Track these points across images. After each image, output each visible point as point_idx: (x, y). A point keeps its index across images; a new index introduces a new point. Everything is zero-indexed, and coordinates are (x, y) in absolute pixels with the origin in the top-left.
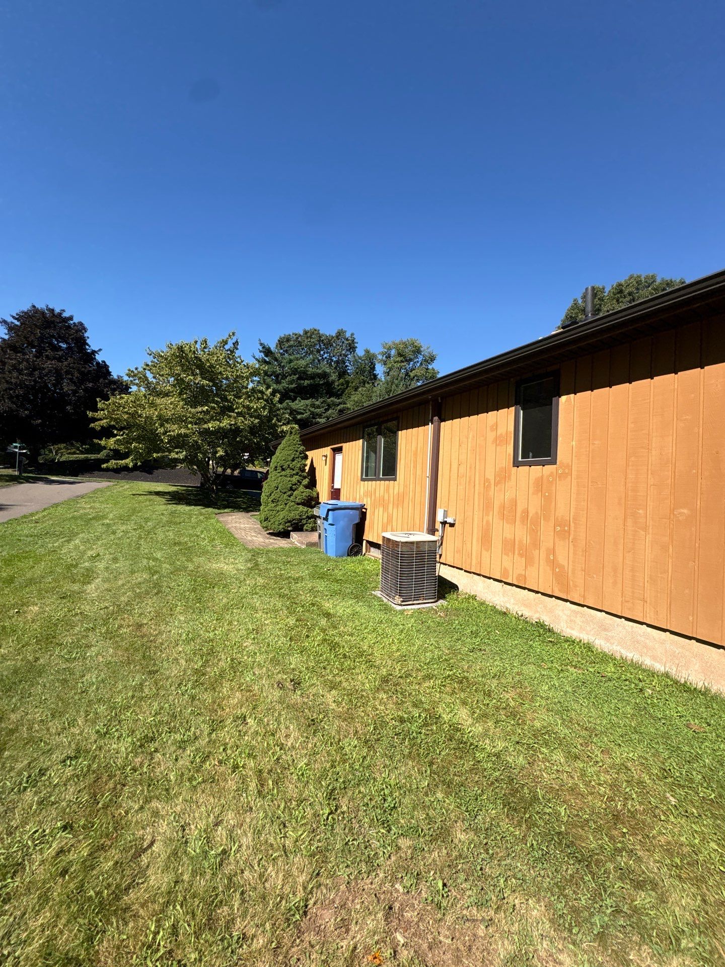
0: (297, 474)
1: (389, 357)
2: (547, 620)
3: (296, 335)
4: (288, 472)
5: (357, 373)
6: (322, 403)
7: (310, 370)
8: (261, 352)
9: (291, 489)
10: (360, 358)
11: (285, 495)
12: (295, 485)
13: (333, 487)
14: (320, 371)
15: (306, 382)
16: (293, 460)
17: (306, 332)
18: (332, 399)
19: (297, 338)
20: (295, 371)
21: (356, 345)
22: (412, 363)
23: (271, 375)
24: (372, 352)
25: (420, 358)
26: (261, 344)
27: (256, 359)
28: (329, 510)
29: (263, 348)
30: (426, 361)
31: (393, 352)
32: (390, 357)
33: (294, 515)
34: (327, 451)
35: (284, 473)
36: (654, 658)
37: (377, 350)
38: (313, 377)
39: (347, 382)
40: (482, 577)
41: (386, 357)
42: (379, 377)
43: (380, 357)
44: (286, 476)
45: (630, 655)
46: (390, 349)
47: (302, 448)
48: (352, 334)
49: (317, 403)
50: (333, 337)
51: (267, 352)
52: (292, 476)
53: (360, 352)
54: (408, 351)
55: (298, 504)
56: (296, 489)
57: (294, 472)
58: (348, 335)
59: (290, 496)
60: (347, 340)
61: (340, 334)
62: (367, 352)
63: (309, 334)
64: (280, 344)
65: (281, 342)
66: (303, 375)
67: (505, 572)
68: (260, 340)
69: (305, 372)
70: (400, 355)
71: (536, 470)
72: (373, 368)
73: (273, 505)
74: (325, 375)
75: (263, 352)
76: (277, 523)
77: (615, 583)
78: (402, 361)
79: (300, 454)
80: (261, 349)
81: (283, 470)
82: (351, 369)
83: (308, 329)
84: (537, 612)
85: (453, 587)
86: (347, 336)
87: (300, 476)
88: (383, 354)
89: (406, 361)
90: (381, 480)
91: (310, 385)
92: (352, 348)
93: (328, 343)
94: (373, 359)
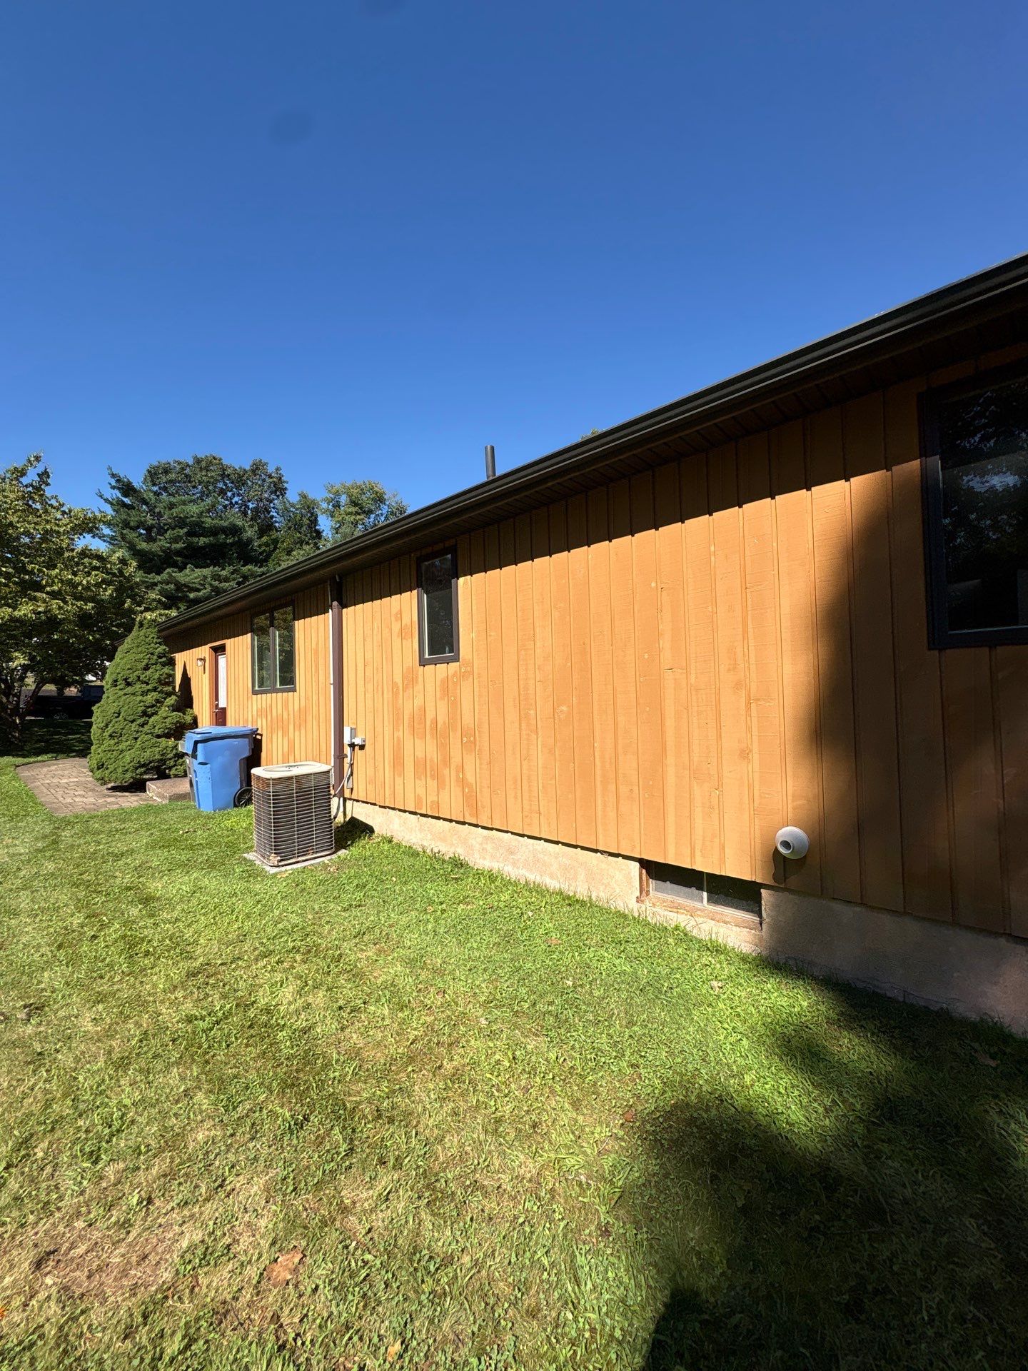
0: (155, 689)
1: (337, 505)
2: (461, 852)
3: (180, 463)
4: (138, 687)
5: (290, 528)
6: (232, 573)
7: (208, 521)
8: (113, 488)
9: (144, 714)
10: (292, 505)
11: (133, 725)
12: (153, 706)
13: (217, 705)
14: (225, 524)
15: (202, 541)
16: (146, 668)
17: (198, 461)
18: (249, 567)
19: (183, 469)
20: (181, 522)
21: (285, 485)
22: (372, 516)
23: (138, 527)
24: (311, 496)
25: (385, 509)
26: (113, 476)
27: (107, 501)
28: (196, 743)
29: (118, 481)
30: (393, 513)
31: (344, 499)
32: (339, 506)
33: (149, 755)
34: (205, 651)
35: (129, 689)
36: (552, 876)
37: (319, 495)
38: (214, 531)
39: (276, 542)
40: (397, 812)
41: (333, 506)
42: (324, 534)
43: (324, 505)
44: (133, 694)
45: (533, 877)
46: (337, 494)
47: (161, 649)
48: (278, 469)
49: (224, 573)
50: (245, 471)
51: (127, 489)
52: (144, 693)
53: (292, 496)
54: (365, 499)
55: (158, 737)
56: (153, 714)
57: (149, 687)
58: (271, 469)
59: (142, 725)
60: (270, 476)
61: (257, 468)
62: (304, 497)
63: (203, 464)
64: (151, 476)
65: (153, 475)
66: (196, 529)
67: (418, 800)
68: (110, 468)
69: (199, 524)
70: (354, 503)
71: (441, 667)
72: (314, 521)
73: (112, 742)
74: (234, 530)
75: (119, 488)
76: (120, 770)
77: (516, 798)
78: (357, 513)
79: (160, 657)
80: (113, 483)
81: (129, 684)
82: (279, 521)
83: (201, 455)
84: (452, 844)
85: (368, 830)
86: (270, 471)
87: (161, 692)
88: (328, 500)
89: (364, 512)
90: (277, 691)
91: (211, 545)
92: (279, 488)
93: (239, 480)
94: (313, 508)
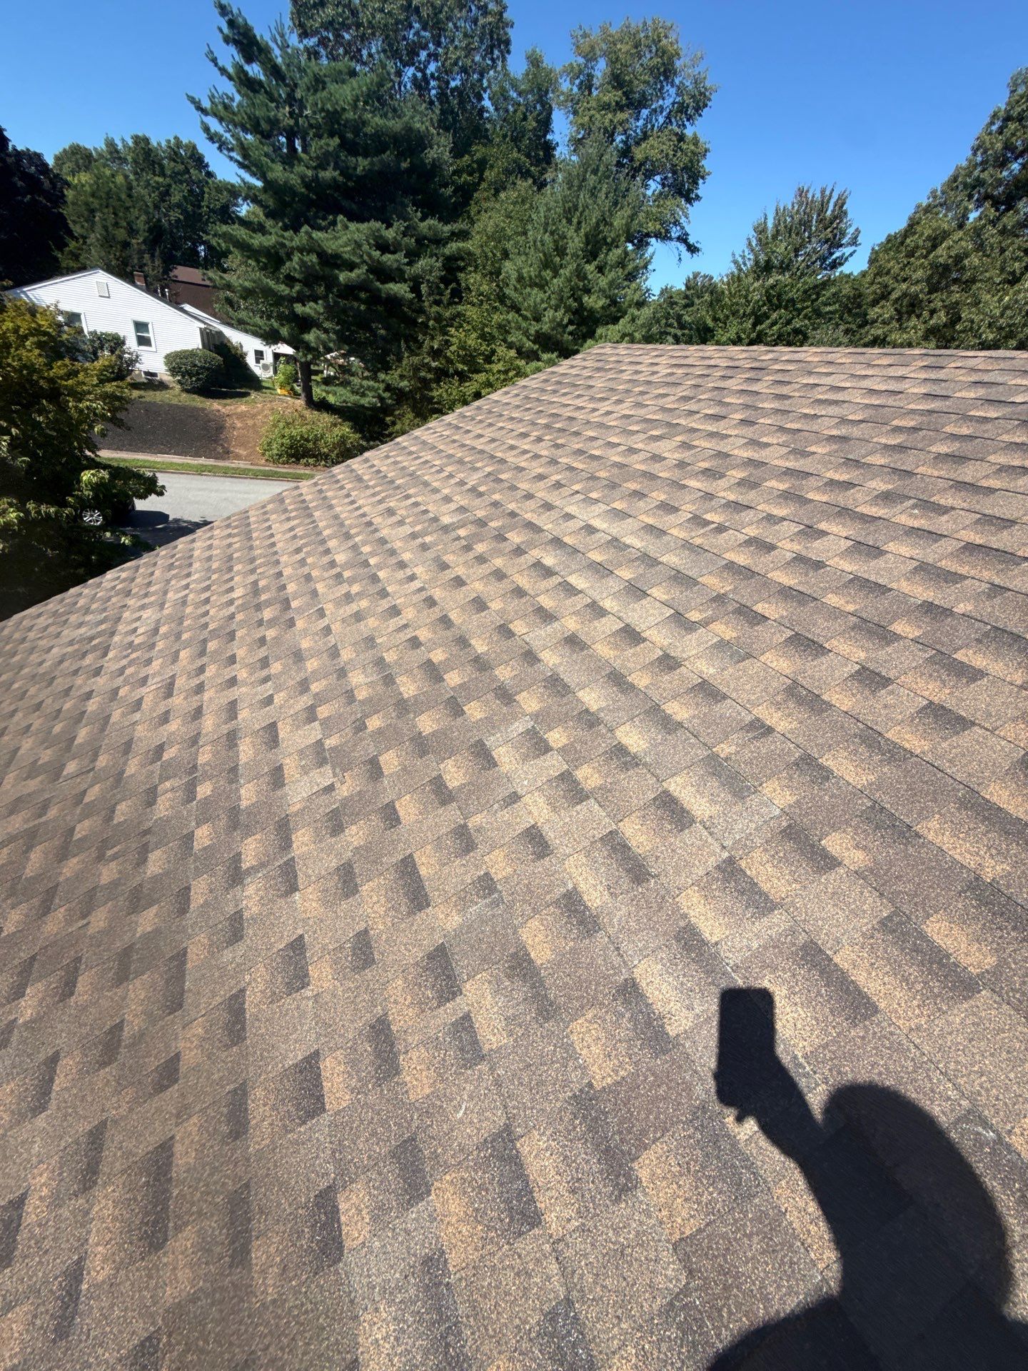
1: (587, 86)
5: (505, 136)
8: (227, 40)
10: (515, 83)
15: (362, 164)
21: (509, 32)
22: (645, 112)
25: (669, 99)
29: (231, 24)
30: (682, 108)
41: (581, 86)
42: (556, 154)
43: (565, 85)
46: (592, 55)
54: (639, 71)
60: (485, 10)
66: (354, 137)
70: (617, 81)
75: (236, 42)
80: (225, 28)
82: (491, 119)
88: (574, 72)
89: (631, 104)
92: (497, 41)
94: (547, 92)
